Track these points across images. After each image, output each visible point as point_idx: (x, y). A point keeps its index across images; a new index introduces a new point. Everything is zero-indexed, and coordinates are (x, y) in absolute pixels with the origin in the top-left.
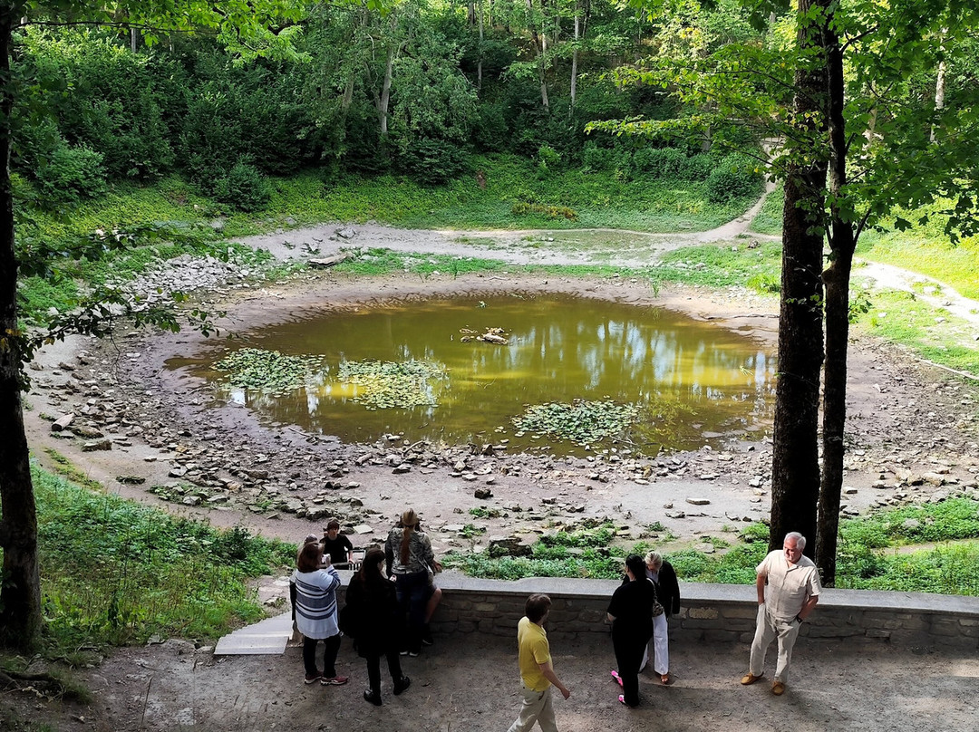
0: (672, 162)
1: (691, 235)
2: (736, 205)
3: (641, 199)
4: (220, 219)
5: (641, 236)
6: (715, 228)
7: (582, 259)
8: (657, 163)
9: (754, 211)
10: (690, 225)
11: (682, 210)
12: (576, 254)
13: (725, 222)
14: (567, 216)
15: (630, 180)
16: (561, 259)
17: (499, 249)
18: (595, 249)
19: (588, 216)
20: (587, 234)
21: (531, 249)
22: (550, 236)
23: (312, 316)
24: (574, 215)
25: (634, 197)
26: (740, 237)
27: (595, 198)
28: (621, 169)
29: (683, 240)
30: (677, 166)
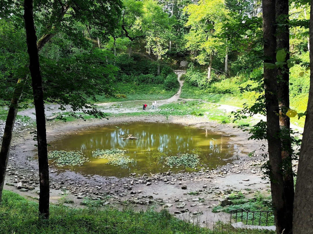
0: (151, 78)
1: (164, 100)
2: (174, 91)
3: (144, 90)
4: (6, 106)
5: (149, 102)
6: (170, 98)
7: (135, 110)
8: (147, 79)
9: (179, 92)
10: (163, 97)
11: (158, 93)
12: (132, 109)
13: (172, 96)
14: (124, 97)
15: (139, 85)
16: (128, 111)
17: (106, 109)
18: (137, 107)
19: (130, 97)
20: (132, 102)
21: (117, 108)
22: (121, 104)
23: (64, 137)
24: (126, 97)
25: (142, 90)
26: (179, 100)
27: (130, 91)
28: (135, 81)
29: (162, 102)
30: (153, 80)
